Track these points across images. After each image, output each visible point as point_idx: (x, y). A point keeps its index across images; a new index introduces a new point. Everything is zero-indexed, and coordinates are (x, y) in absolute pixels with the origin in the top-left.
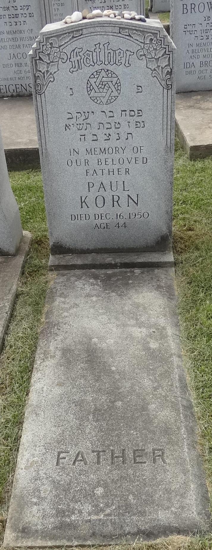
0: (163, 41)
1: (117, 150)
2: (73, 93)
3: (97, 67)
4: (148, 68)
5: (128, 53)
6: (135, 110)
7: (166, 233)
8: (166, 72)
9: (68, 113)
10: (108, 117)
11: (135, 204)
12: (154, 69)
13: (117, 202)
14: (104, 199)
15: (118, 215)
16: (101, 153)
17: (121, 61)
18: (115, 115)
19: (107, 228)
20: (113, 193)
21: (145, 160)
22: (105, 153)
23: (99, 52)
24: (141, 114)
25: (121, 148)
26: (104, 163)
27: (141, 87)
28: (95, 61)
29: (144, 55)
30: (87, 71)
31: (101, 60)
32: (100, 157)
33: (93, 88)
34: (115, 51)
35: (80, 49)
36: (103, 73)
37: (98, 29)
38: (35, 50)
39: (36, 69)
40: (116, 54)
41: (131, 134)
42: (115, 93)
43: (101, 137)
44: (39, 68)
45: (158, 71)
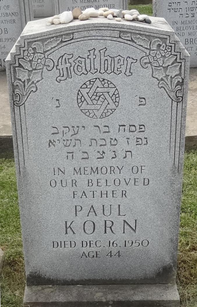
0: (173, 48)
1: (112, 170)
2: (59, 104)
3: (90, 76)
4: (154, 77)
5: (130, 60)
6: (136, 125)
7: (169, 264)
8: (176, 82)
9: (53, 127)
10: (102, 132)
11: (132, 231)
12: (162, 78)
13: (111, 227)
14: (94, 224)
15: (111, 242)
16: (93, 173)
17: (120, 69)
18: (111, 130)
19: (97, 257)
20: (106, 218)
21: (146, 181)
22: (98, 173)
23: (94, 59)
24: (143, 130)
25: (118, 167)
26: (95, 183)
27: (144, 98)
28: (88, 69)
29: (150, 63)
30: (78, 80)
31: (96, 68)
32: (91, 177)
33: (85, 99)
34: (114, 58)
35: (70, 55)
36: (98, 83)
37: (93, 33)
38: (14, 56)
39: (15, 77)
40: (114, 61)
41: (130, 152)
42: (112, 106)
43: (93, 154)
44: (19, 76)
45: (166, 81)
